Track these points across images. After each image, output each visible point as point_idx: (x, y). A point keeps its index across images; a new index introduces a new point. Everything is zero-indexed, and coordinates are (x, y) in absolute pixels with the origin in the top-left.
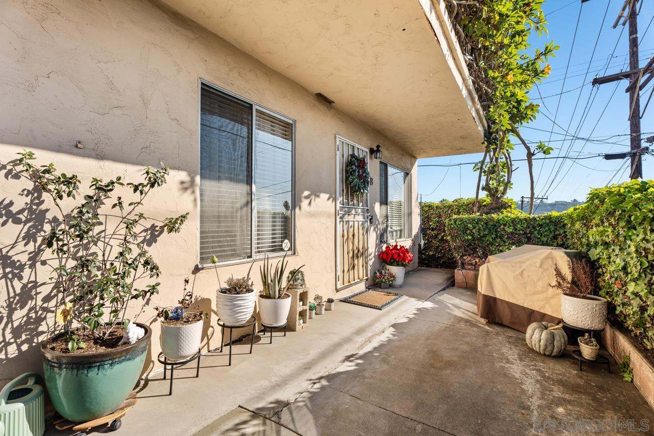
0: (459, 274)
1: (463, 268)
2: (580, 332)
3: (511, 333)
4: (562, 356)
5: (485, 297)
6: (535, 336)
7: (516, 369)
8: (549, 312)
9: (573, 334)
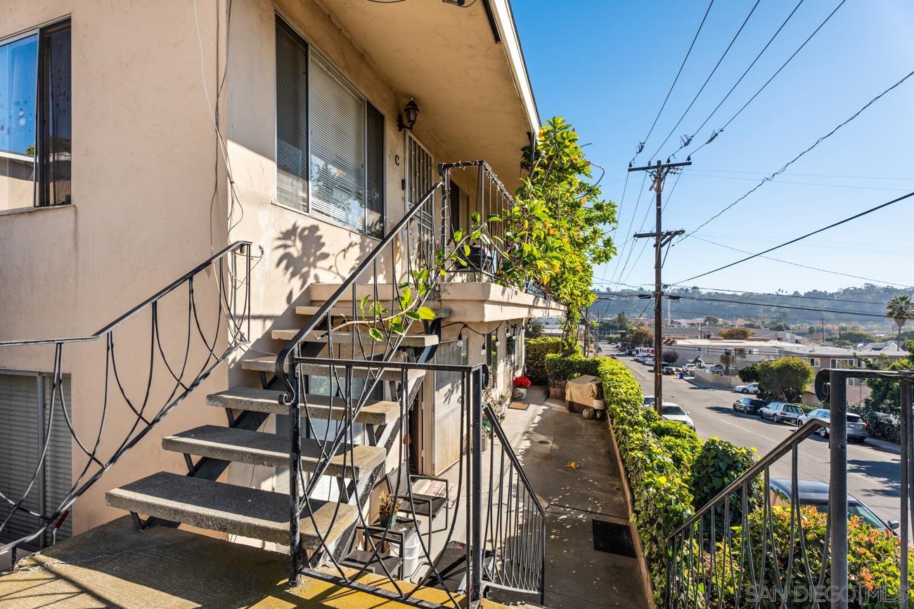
0: (552, 390)
1: (554, 387)
2: (597, 410)
3: (578, 414)
4: (592, 418)
5: (570, 402)
6: (585, 413)
7: (580, 422)
8: (590, 405)
9: (595, 411)
